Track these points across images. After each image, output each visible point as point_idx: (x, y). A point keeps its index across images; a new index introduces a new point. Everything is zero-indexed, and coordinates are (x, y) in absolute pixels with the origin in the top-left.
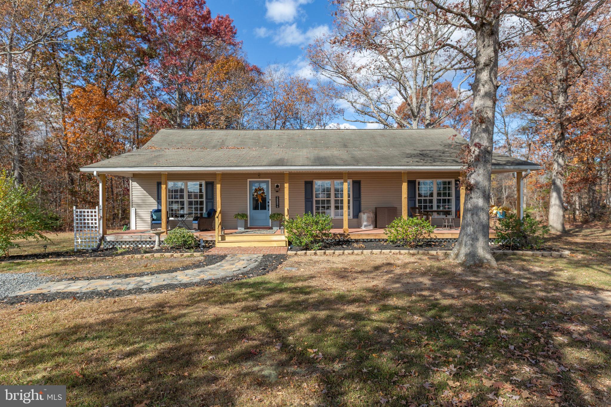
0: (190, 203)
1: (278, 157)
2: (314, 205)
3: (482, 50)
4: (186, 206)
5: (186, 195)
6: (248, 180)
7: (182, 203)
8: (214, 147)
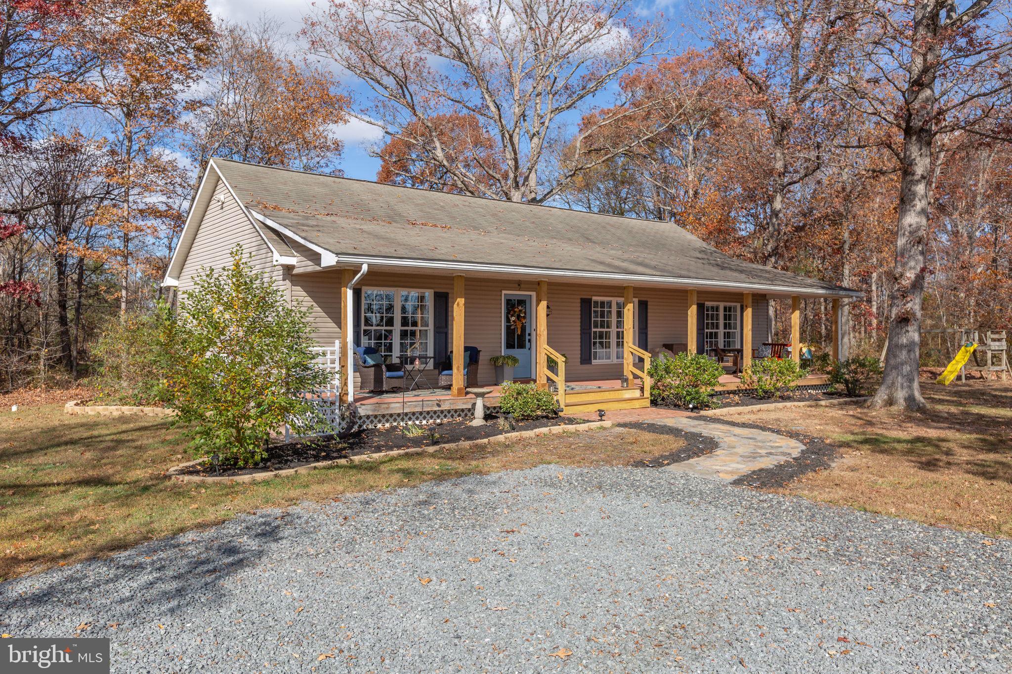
0: (403, 335)
2: (592, 340)
3: (918, 159)
5: (397, 317)
6: (504, 292)
7: (389, 335)
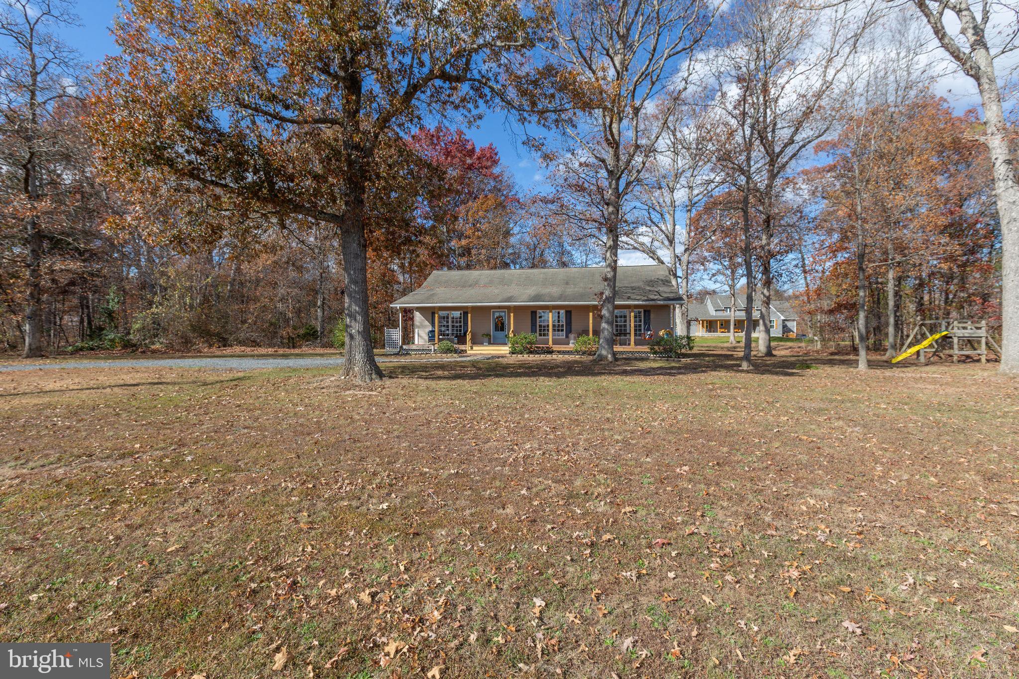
0: (453, 326)
1: (509, 295)
2: (538, 329)
4: (450, 328)
5: (450, 320)
6: (492, 310)
7: (448, 326)
8: (470, 286)
